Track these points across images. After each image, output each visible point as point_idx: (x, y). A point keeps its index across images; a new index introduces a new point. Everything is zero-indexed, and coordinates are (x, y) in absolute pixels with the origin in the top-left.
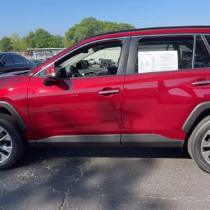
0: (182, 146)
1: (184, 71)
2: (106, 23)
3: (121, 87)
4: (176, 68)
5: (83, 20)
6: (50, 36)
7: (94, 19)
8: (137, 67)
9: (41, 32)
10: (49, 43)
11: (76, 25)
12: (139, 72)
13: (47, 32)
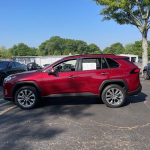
0: (99, 97)
1: (99, 70)
2: (67, 40)
3: (76, 75)
4: (95, 69)
5: (52, 38)
6: (28, 48)
7: (59, 37)
8: (82, 68)
9: (22, 45)
10: (28, 53)
11: (47, 41)
12: (83, 70)
13: (26, 46)
